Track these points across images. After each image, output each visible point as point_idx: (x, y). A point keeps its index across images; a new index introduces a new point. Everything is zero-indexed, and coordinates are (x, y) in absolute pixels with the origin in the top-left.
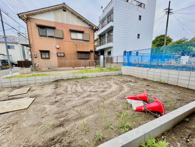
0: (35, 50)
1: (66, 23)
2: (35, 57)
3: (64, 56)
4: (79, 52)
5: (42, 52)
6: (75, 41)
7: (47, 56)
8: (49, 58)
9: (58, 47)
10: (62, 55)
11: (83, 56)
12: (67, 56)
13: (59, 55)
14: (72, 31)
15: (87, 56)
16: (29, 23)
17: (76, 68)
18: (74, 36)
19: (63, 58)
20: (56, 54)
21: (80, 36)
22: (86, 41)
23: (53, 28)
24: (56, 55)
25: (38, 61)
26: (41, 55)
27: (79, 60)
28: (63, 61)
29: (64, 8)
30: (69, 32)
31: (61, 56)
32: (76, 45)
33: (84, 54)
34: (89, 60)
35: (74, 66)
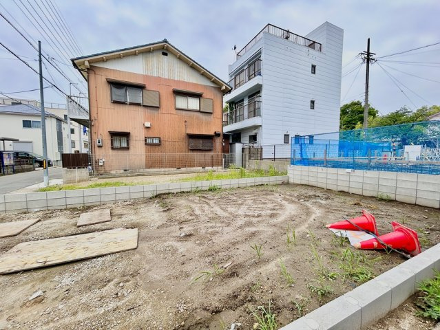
0: (100, 132)
1: (166, 77)
2: (99, 147)
3: (159, 145)
4: (191, 136)
5: (114, 135)
6: (184, 112)
7: (124, 145)
8: (128, 148)
9: (148, 124)
10: (156, 141)
11: (200, 144)
12: (166, 144)
13: (149, 141)
14: (177, 93)
15: (207, 144)
16: (92, 77)
17: (183, 169)
18: (181, 102)
19: (157, 148)
20: (144, 139)
21: (193, 104)
22: (205, 114)
23: (141, 87)
24: (144, 143)
25: (105, 155)
26: (112, 141)
27: (191, 154)
28: (157, 154)
29: (165, 49)
30: (171, 96)
31: (153, 144)
32: (186, 122)
33: (201, 141)
34: (211, 154)
35: (179, 164)
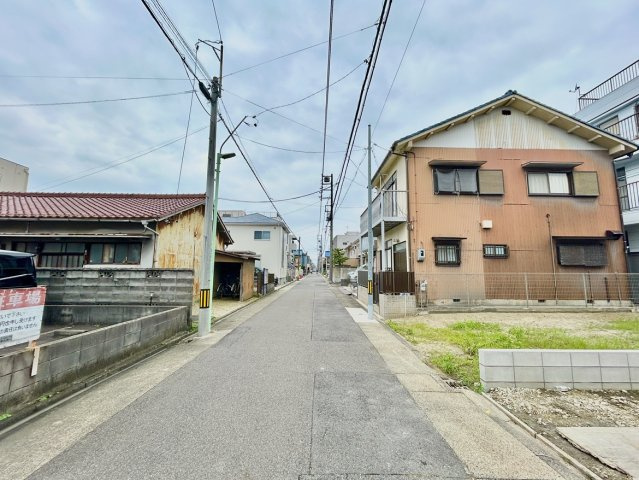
0: (420, 239)
1: (510, 147)
2: (421, 261)
3: (506, 256)
4: (560, 242)
5: (440, 242)
6: (544, 200)
7: (452, 258)
8: (457, 264)
9: (488, 224)
10: (500, 251)
11: (581, 255)
12: (517, 256)
13: (489, 251)
15: (595, 251)
17: (550, 303)
18: (537, 184)
19: (502, 263)
20: (481, 247)
21: (559, 184)
22: (584, 200)
24: (481, 254)
25: (426, 274)
26: (436, 252)
27: (563, 274)
28: (504, 273)
30: (522, 175)
31: (498, 255)
32: (548, 216)
33: (582, 250)
34: (603, 274)
35: (545, 294)
